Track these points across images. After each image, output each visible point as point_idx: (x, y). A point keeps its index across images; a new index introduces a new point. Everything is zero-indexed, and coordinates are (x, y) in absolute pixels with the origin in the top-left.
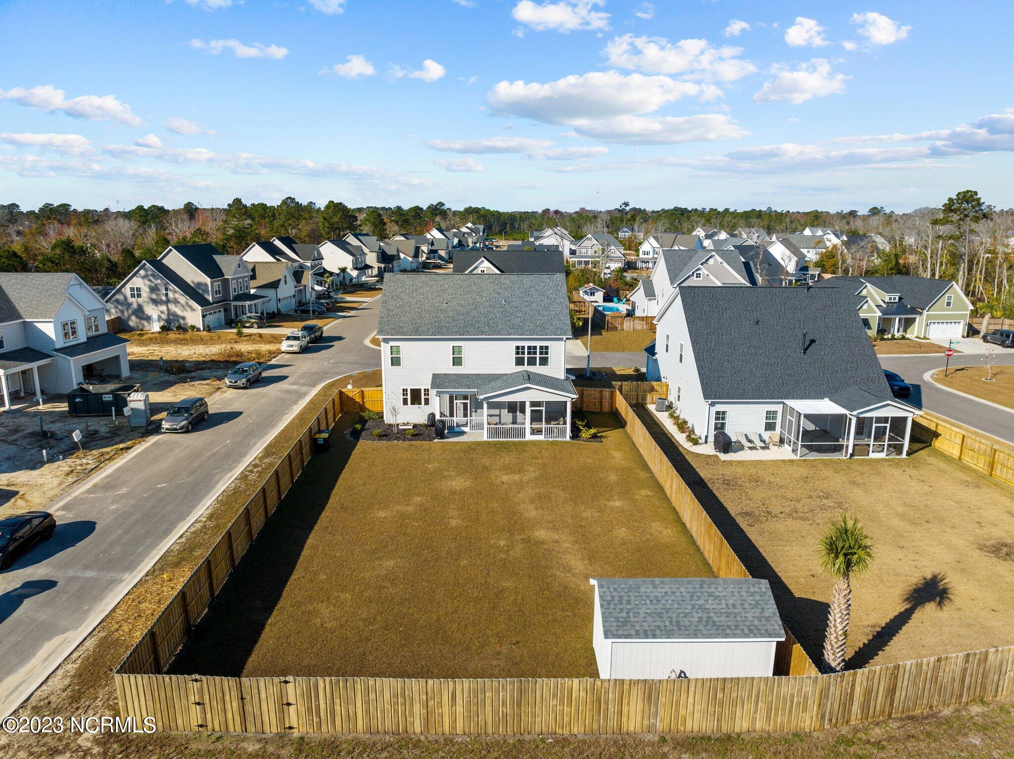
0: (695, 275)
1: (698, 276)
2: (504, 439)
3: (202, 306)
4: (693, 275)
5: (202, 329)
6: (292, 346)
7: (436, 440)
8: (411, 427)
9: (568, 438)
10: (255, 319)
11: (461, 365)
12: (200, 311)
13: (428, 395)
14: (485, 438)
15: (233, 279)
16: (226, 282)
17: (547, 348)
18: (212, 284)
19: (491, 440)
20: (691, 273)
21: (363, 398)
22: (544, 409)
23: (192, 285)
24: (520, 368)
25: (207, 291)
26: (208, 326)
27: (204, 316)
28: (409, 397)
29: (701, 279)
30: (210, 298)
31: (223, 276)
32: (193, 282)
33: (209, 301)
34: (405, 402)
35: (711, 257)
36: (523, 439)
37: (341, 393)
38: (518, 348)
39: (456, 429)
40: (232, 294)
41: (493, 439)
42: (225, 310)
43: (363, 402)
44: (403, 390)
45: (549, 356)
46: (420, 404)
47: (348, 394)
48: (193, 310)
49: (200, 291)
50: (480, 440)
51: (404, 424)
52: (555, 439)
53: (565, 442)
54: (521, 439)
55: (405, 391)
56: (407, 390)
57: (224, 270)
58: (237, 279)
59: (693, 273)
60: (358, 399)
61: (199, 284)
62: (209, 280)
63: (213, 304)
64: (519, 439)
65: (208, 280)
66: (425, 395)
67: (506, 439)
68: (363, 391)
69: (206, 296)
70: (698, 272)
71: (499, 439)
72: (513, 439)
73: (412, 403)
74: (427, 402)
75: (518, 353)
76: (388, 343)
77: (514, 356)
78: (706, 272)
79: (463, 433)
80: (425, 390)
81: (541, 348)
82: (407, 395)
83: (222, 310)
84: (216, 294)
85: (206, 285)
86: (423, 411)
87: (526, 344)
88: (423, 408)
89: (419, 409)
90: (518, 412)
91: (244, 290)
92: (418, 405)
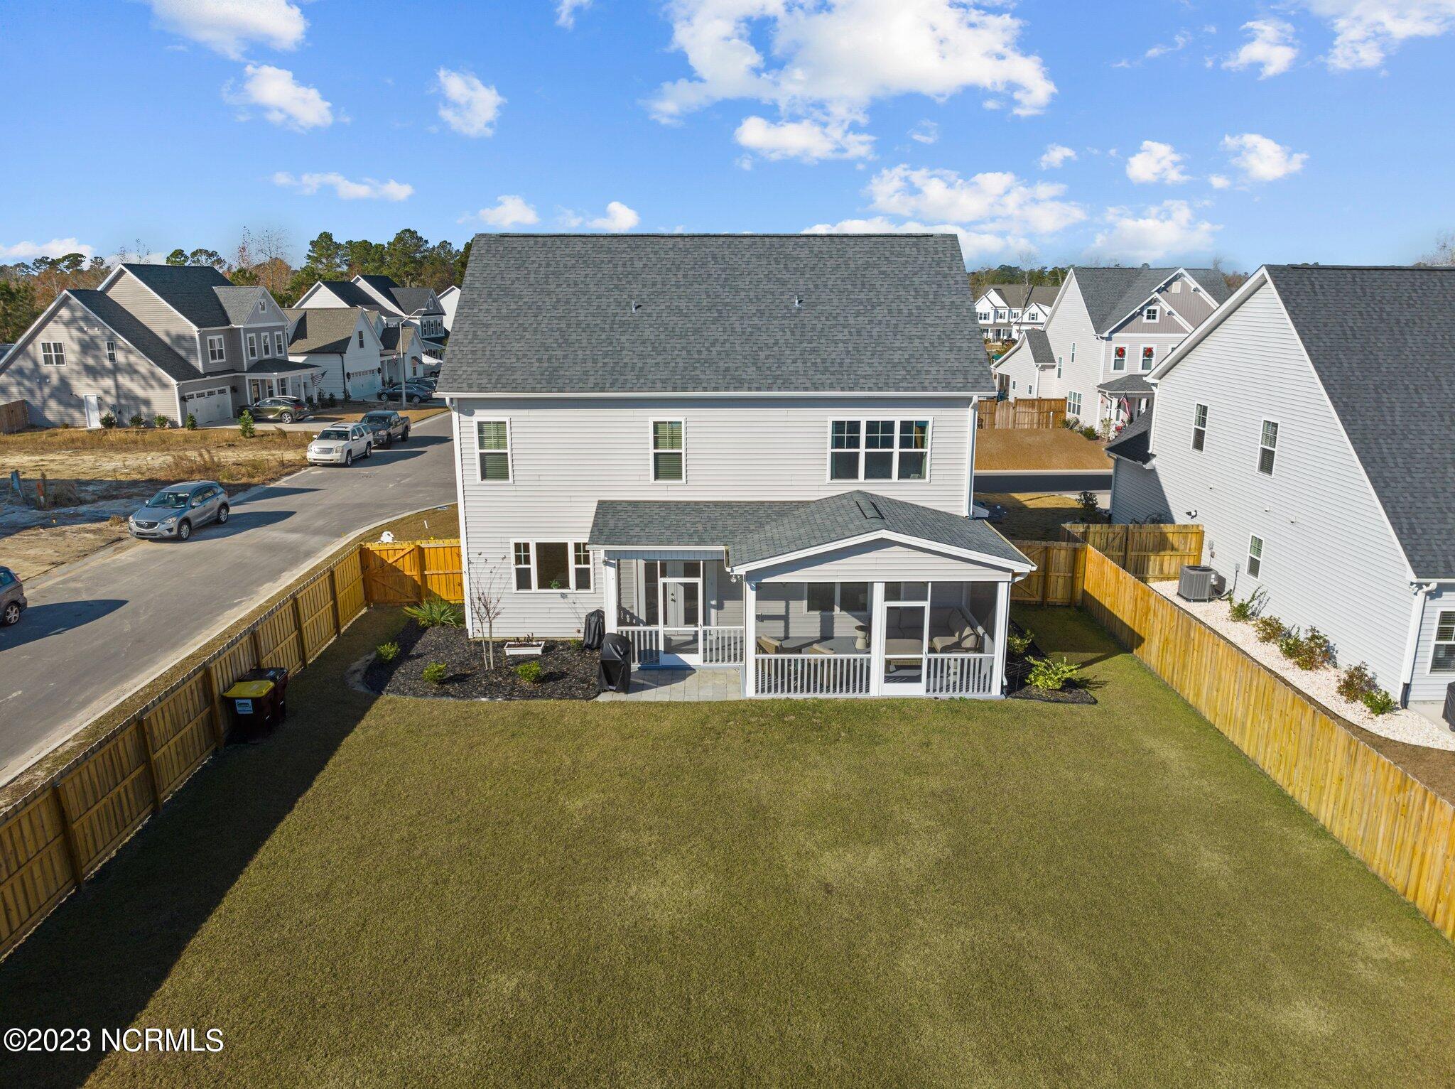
0: (1145, 313)
1: (1152, 315)
2: (805, 695)
3: (178, 379)
4: (1140, 313)
5: (180, 424)
6: (329, 451)
7: (604, 698)
8: (538, 651)
9: (996, 691)
10: (285, 404)
11: (680, 477)
12: (176, 388)
13: (587, 561)
14: (750, 692)
15: (247, 331)
16: (233, 335)
17: (922, 426)
18: (202, 336)
19: (766, 696)
20: (1137, 309)
21: (423, 567)
22: (926, 605)
23: (167, 340)
24: (845, 486)
25: (192, 351)
26: (192, 418)
27: (183, 399)
28: (533, 566)
29: (1157, 321)
30: (199, 365)
31: (228, 323)
32: (168, 334)
33: (197, 371)
34: (523, 580)
35: (1175, 279)
36: (863, 696)
37: (364, 554)
38: (838, 426)
39: (665, 660)
40: (247, 359)
41: (772, 696)
42: (234, 390)
43: (424, 577)
44: (517, 546)
45: (927, 450)
46: (565, 585)
47: (384, 556)
48: (164, 386)
49: (182, 353)
50: (733, 697)
51: (520, 643)
52: (957, 695)
53: (991, 705)
54: (857, 695)
55: (521, 549)
56: (526, 546)
57: (230, 314)
58: (258, 331)
59: (1142, 309)
60: (411, 571)
61: (180, 338)
62: (195, 328)
63: (205, 375)
64: (851, 695)
65: (194, 330)
66: (578, 561)
67: (811, 695)
68: (421, 550)
69: (193, 361)
70: (1151, 308)
71: (792, 696)
72: (831, 696)
73: (543, 584)
74: (584, 580)
75: (837, 442)
76: (471, 414)
77: (830, 450)
78: (1168, 308)
79: (683, 671)
80: (577, 546)
81: (906, 426)
82: (527, 561)
83: (228, 388)
84: (213, 357)
85: (193, 338)
86: (573, 606)
87: (863, 416)
88: (574, 596)
89: (562, 600)
90: (837, 609)
91: (274, 353)
92: (559, 588)
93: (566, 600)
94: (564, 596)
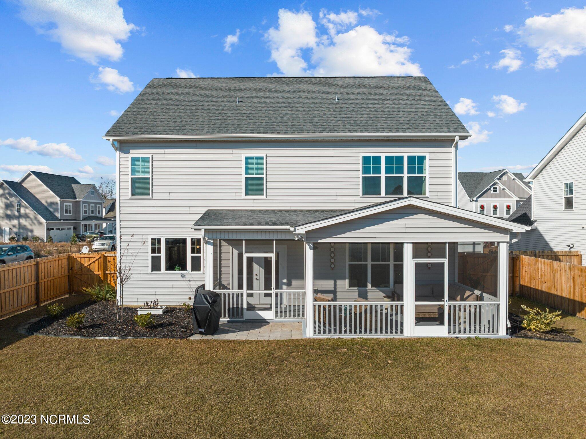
0: (492, 189)
1: (495, 190)
2: (352, 336)
3: (46, 219)
4: (490, 189)
5: (45, 241)
7: (196, 337)
8: (161, 312)
9: (502, 332)
10: (96, 234)
11: (262, 194)
12: (45, 224)
13: (199, 251)
14: (310, 333)
15: (83, 202)
16: (77, 204)
17: (422, 159)
18: (62, 203)
19: (322, 336)
20: (488, 187)
21: (105, 269)
22: (445, 261)
23: (46, 204)
24: (372, 200)
25: (56, 210)
26: (51, 238)
27: (48, 230)
28: (163, 255)
29: (498, 192)
30: (59, 216)
31: (75, 198)
32: (46, 202)
33: (58, 218)
34: (156, 266)
35: (504, 174)
36: (398, 336)
37: (70, 259)
38: (366, 159)
39: (248, 315)
40: (82, 215)
41: (327, 336)
42: (75, 228)
44: (153, 241)
45: (426, 175)
46: (184, 268)
47: (83, 261)
48: (40, 223)
49: (52, 210)
50: (296, 336)
51: (147, 306)
52: (473, 335)
53: (500, 342)
54: (394, 336)
55: (156, 242)
56: (159, 241)
57: (77, 195)
58: (89, 203)
59: (491, 187)
61: (52, 203)
62: (59, 199)
63: (61, 220)
64: (389, 336)
65: (57, 199)
66: (193, 251)
67: (357, 336)
68: (105, 258)
69: (56, 214)
70: (495, 187)
71: (343, 336)
72: (373, 336)
73: (170, 267)
74: (197, 265)
75: (366, 170)
76: (127, 152)
77: (361, 175)
78: (502, 187)
79: (262, 323)
80: (193, 242)
81: (411, 159)
82: (159, 251)
83: (72, 228)
84: (66, 212)
85: (57, 204)
86: (189, 283)
87: (383, 153)
88: (190, 276)
89: (182, 279)
90: (369, 285)
91: (96, 214)
92: (180, 270)
93: (184, 279)
94: (183, 276)
